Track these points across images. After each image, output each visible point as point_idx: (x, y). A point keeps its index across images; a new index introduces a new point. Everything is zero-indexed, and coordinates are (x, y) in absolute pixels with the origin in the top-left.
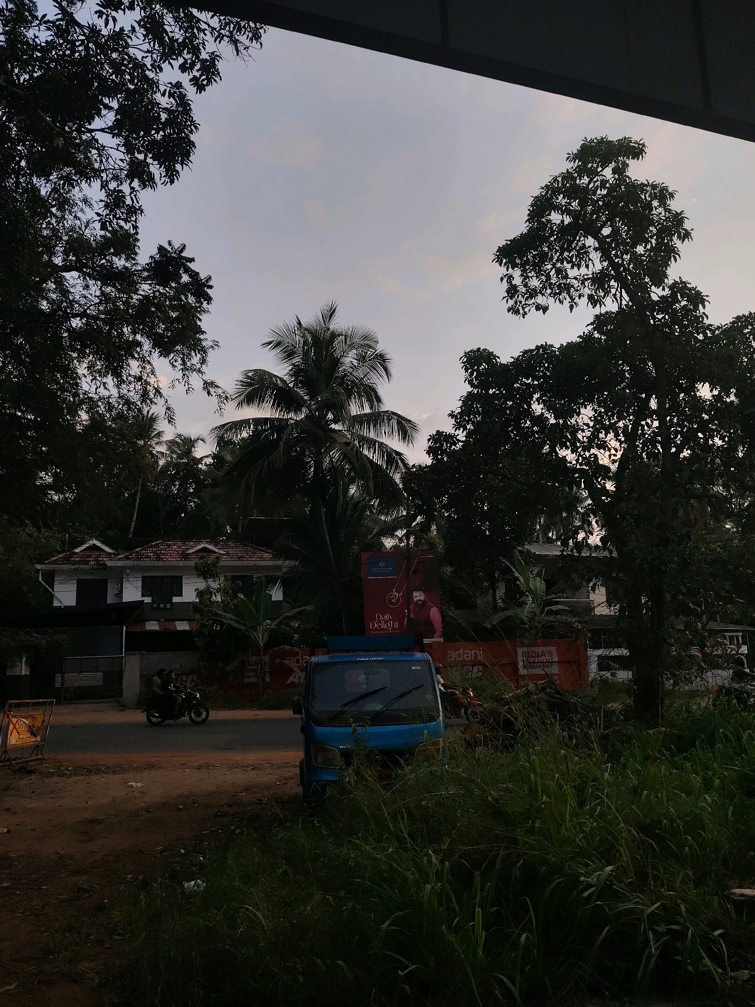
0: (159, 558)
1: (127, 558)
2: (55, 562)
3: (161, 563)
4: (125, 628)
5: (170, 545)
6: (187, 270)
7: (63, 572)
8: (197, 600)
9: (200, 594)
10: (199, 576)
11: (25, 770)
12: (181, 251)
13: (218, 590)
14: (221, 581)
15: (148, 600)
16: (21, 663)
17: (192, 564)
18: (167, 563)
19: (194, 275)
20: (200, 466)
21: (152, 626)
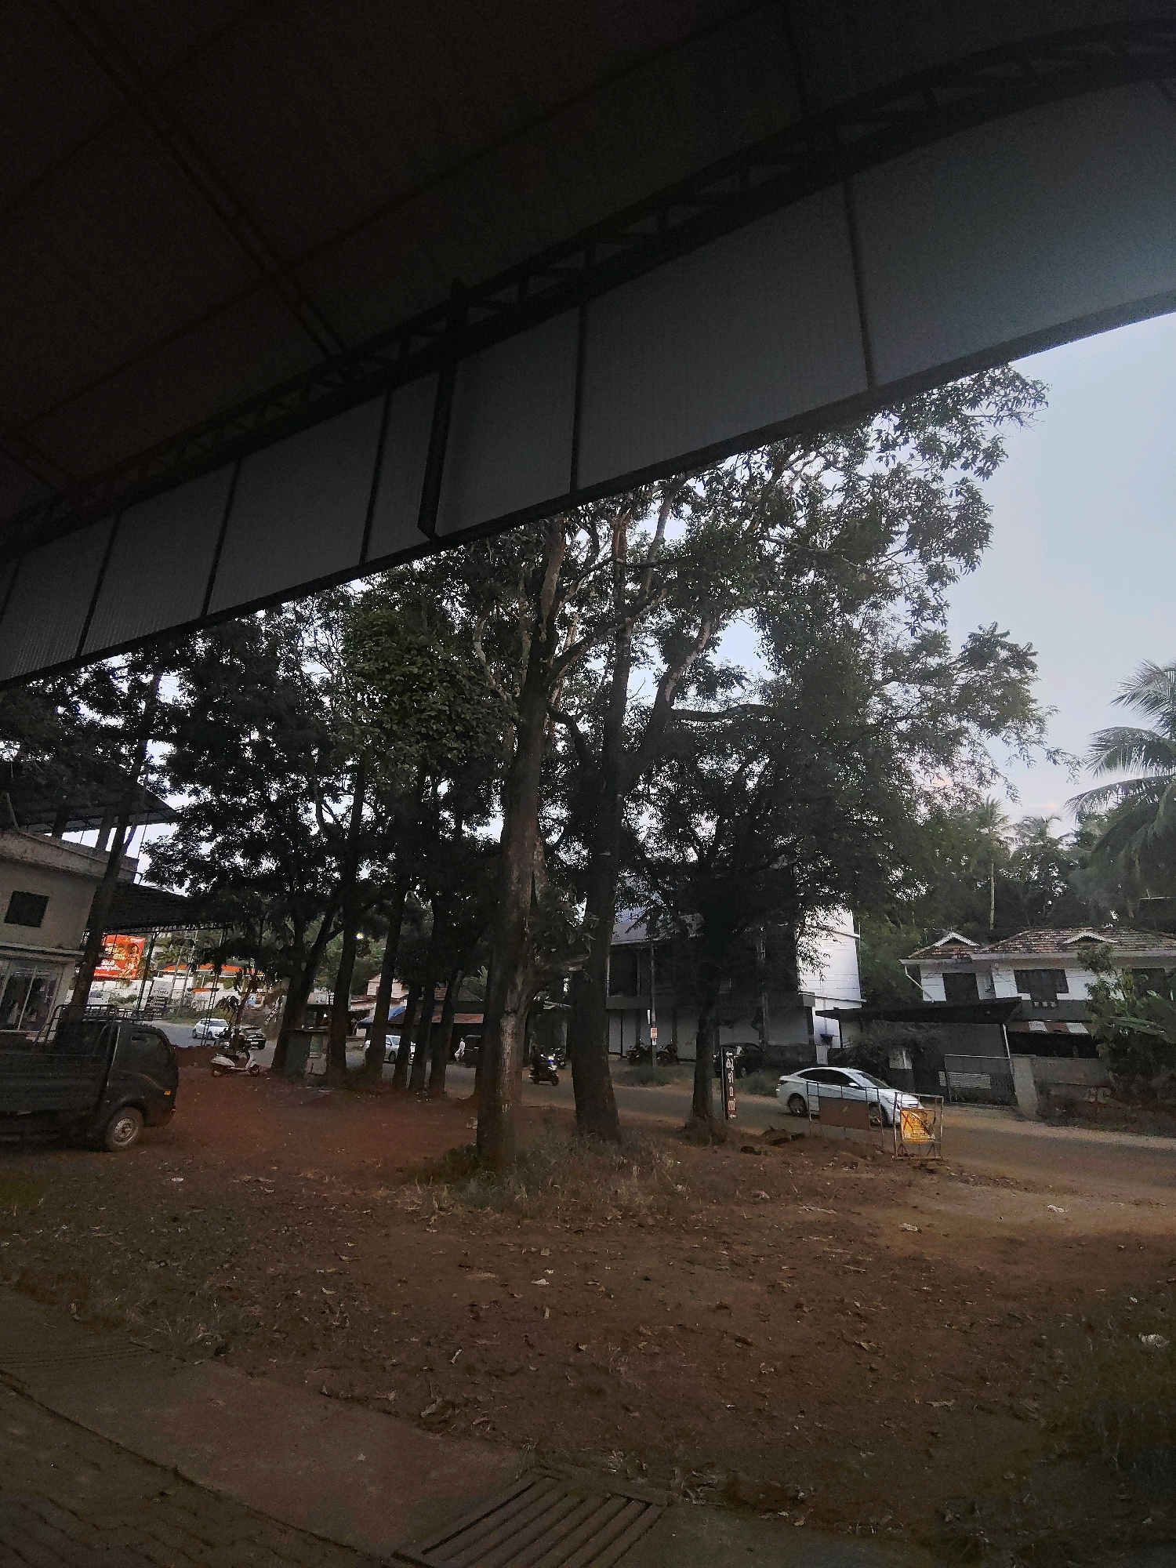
0: (1030, 951)
1: (992, 950)
2: (918, 957)
3: (1033, 956)
4: (1005, 1028)
5: (1041, 935)
6: (1004, 646)
7: (927, 967)
8: (1090, 998)
9: (1092, 990)
10: (1086, 969)
11: (924, 1168)
12: (994, 629)
13: (1118, 986)
14: (1118, 975)
15: (1026, 997)
16: (902, 1057)
17: (1075, 955)
18: (1041, 956)
19: (1012, 648)
20: (1060, 847)
21: (1037, 1026)
